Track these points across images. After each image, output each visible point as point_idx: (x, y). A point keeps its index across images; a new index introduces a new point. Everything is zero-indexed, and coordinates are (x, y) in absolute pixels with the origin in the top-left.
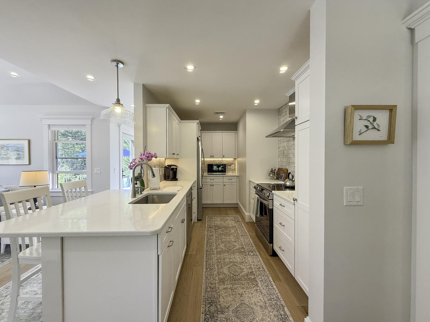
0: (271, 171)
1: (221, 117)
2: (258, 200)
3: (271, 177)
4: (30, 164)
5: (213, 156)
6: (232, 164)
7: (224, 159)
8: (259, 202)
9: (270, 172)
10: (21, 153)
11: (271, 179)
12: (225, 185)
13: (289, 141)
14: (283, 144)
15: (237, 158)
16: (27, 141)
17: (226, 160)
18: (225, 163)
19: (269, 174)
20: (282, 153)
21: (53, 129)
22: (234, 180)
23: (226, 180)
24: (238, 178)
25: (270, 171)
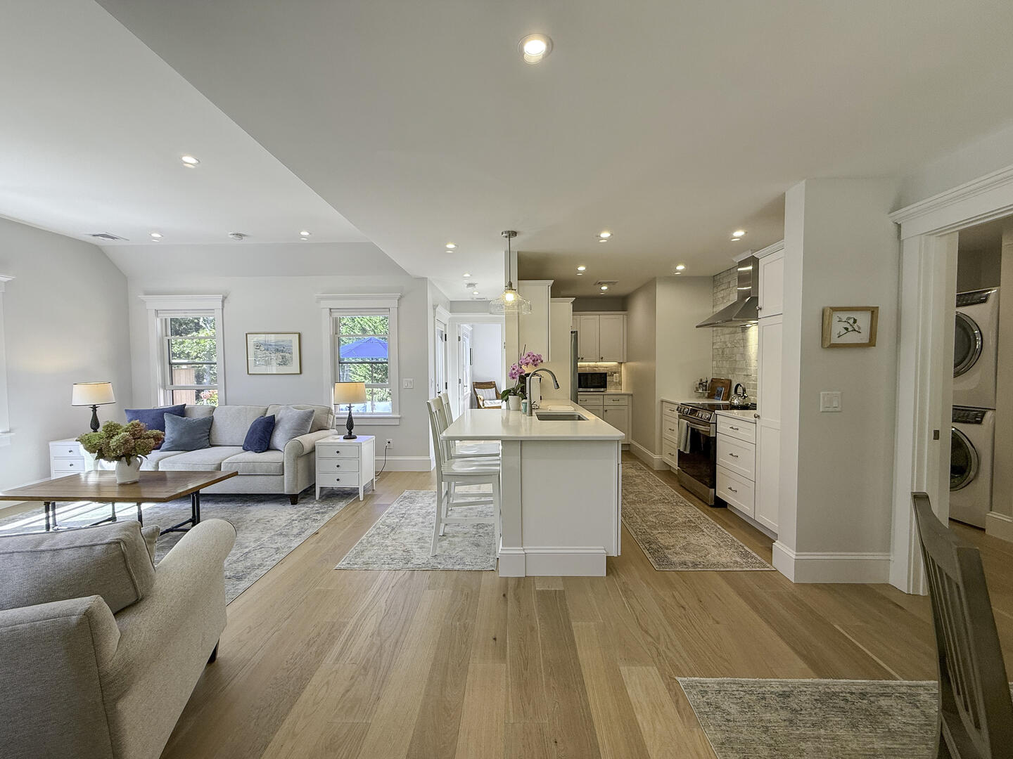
0: (700, 384)
1: (604, 288)
2: (688, 427)
3: (699, 395)
4: (301, 373)
5: (582, 358)
6: (615, 373)
7: (599, 364)
8: (689, 429)
9: (698, 386)
10: (287, 355)
11: (700, 397)
12: (606, 411)
13: (735, 332)
14: (721, 337)
15: (628, 361)
16: (297, 335)
17: (603, 365)
18: (602, 370)
19: (696, 388)
20: (720, 353)
21: (335, 315)
22: (625, 401)
23: (608, 401)
24: (630, 398)
25: (698, 383)
